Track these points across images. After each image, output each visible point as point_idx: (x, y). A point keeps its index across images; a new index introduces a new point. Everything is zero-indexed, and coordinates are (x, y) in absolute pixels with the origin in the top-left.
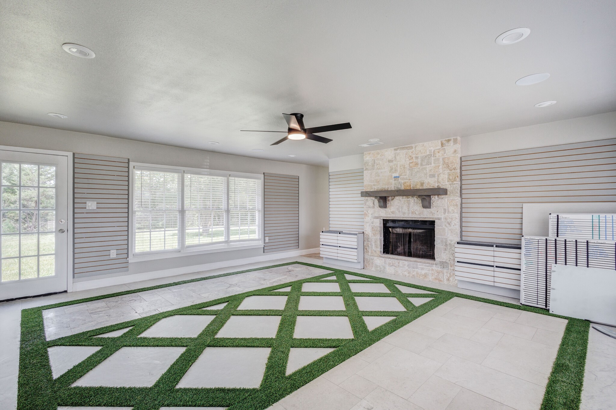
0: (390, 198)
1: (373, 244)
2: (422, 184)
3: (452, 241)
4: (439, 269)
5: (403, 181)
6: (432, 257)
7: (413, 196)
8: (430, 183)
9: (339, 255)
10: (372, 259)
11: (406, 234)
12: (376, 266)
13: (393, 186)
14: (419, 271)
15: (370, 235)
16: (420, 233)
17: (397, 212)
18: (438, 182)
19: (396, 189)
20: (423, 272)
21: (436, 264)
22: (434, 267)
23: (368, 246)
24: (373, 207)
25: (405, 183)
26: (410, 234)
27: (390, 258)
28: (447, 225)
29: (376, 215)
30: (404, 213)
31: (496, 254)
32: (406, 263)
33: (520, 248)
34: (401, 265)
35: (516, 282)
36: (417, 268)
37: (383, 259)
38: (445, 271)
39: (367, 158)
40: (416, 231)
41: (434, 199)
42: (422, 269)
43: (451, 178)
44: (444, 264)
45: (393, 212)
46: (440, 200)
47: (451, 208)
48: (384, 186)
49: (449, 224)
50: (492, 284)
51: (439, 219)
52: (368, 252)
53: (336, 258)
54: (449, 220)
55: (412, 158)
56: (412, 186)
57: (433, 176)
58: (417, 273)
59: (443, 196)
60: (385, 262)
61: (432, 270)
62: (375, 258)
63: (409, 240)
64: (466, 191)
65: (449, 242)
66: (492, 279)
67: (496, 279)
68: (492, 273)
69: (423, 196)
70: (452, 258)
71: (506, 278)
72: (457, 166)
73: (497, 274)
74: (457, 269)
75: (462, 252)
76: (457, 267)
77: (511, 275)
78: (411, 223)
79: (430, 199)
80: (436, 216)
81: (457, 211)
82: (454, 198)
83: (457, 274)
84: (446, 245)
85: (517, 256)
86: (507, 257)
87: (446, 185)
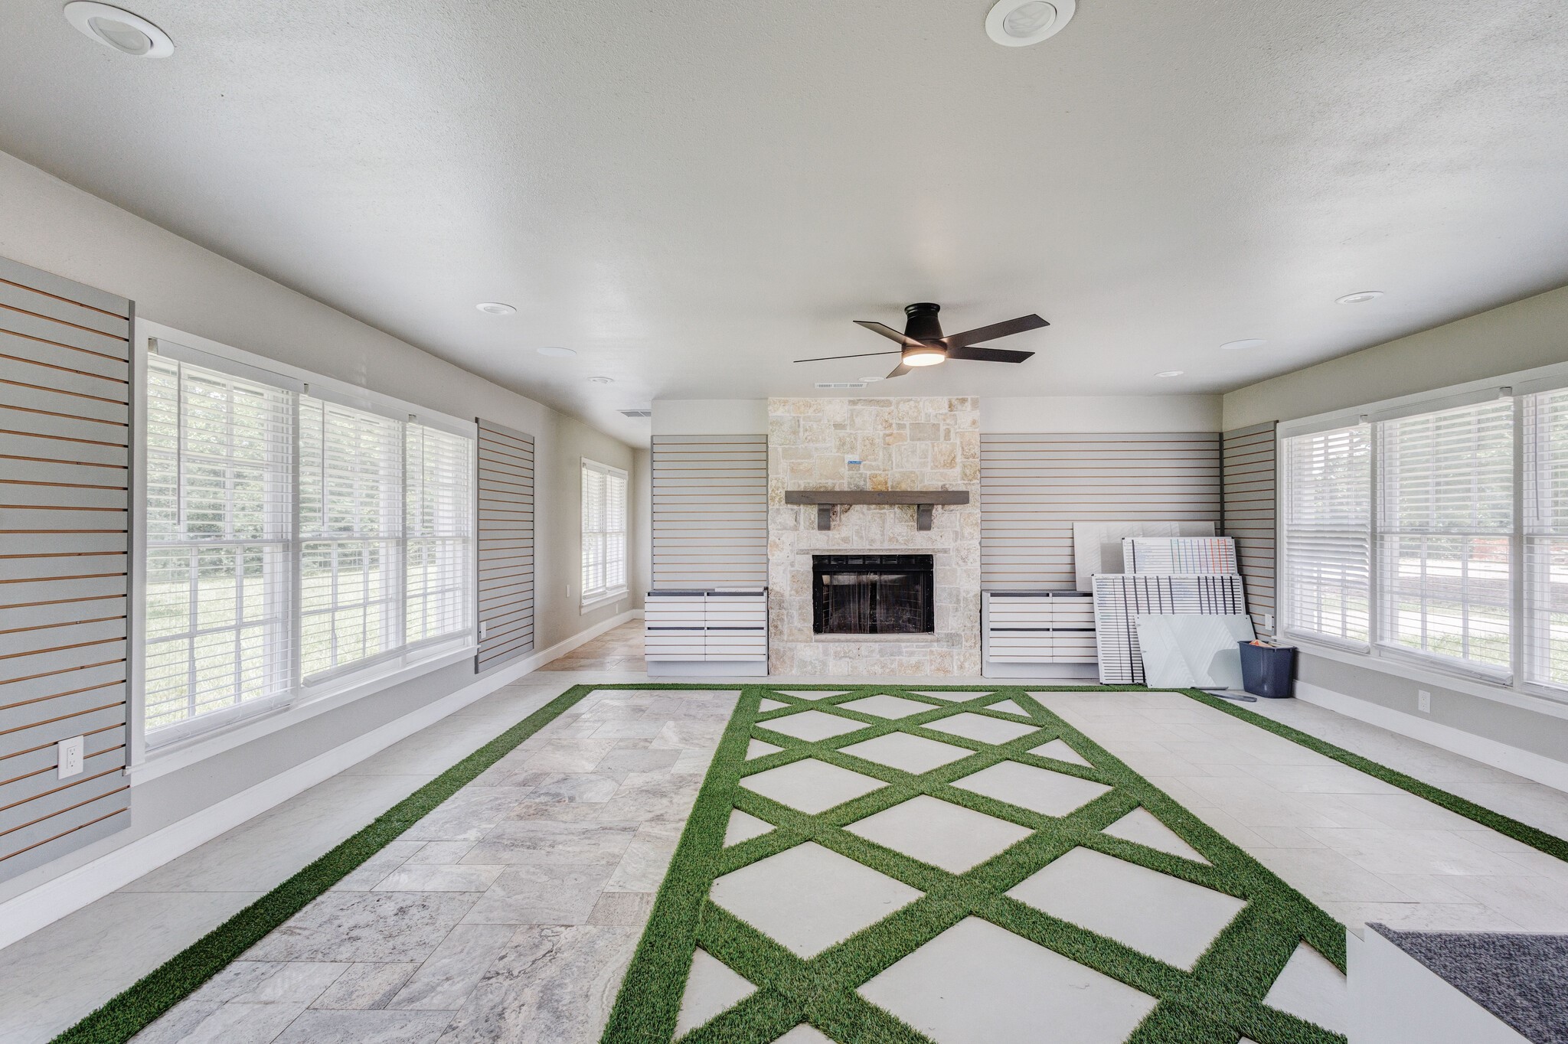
0: (838, 508)
1: (795, 613)
2: (911, 482)
3: (968, 593)
4: (945, 649)
5: (868, 473)
6: (928, 626)
7: (892, 504)
8: (931, 480)
9: (709, 650)
10: (790, 649)
11: (865, 586)
12: (803, 664)
13: (845, 482)
14: (904, 659)
15: (787, 594)
16: (891, 581)
17: (855, 538)
18: (945, 479)
19: (853, 488)
20: (913, 660)
21: (938, 641)
22: (935, 647)
23: (782, 620)
24: (796, 528)
25: (876, 476)
26: (874, 585)
27: (839, 641)
28: (960, 562)
29: (804, 545)
30: (873, 541)
31: (1056, 608)
32: (876, 646)
33: (1090, 595)
34: (864, 652)
35: (1090, 652)
36: (900, 653)
37: (820, 645)
38: (955, 651)
39: (779, 413)
40: (887, 578)
41: (937, 511)
42: (911, 654)
43: (967, 472)
44: (953, 639)
45: (846, 540)
46: (946, 514)
47: (967, 531)
48: (823, 481)
49: (964, 560)
50: (1049, 660)
51: (945, 551)
52: (781, 633)
53: (702, 658)
54: (964, 553)
55: (891, 425)
56: (889, 484)
58: (901, 665)
59: (952, 507)
60: (826, 653)
61: (931, 652)
62: (800, 646)
63: (873, 598)
64: (986, 499)
65: (963, 594)
66: (1049, 651)
67: (1057, 651)
68: (1049, 642)
69: (919, 505)
70: (969, 625)
71: (1071, 648)
72: (977, 450)
73: (1056, 642)
74: (993, 642)
75: (1000, 611)
76: (992, 640)
77: (1078, 640)
78: (878, 562)
79: (930, 511)
80: (939, 546)
81: (977, 535)
82: (972, 511)
83: (993, 651)
84: (958, 601)
85: (1086, 608)
86: (1071, 611)
87: (959, 485)
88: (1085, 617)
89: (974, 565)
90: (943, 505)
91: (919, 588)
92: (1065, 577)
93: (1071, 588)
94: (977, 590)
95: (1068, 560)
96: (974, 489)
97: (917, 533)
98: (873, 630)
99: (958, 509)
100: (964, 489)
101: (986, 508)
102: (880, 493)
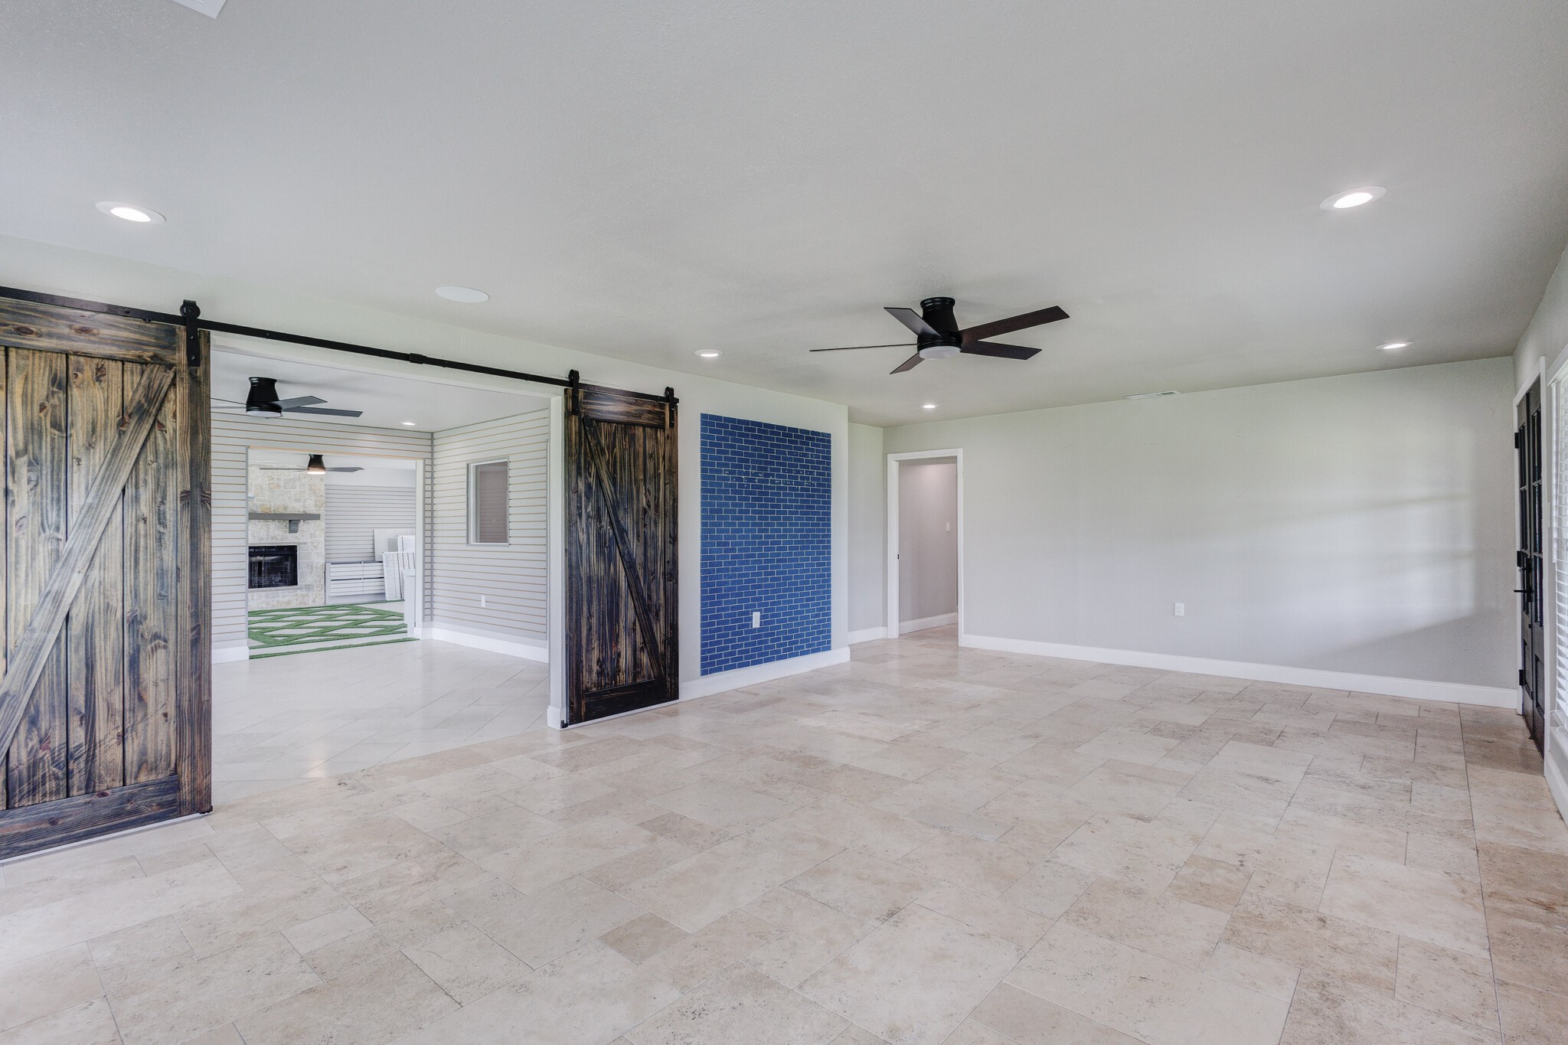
2: (285, 508)
3: (318, 564)
4: (304, 593)
5: (259, 503)
6: (294, 582)
7: (273, 520)
8: (295, 507)
11: (255, 563)
14: (280, 599)
16: (273, 560)
18: (305, 507)
19: (249, 511)
20: (286, 599)
21: (300, 589)
22: (299, 592)
25: (263, 505)
26: (260, 562)
28: (313, 548)
30: (261, 539)
31: (365, 568)
32: (263, 594)
33: (382, 562)
34: (255, 597)
35: (382, 588)
36: (278, 596)
38: (310, 593)
40: (267, 558)
41: (301, 523)
42: (284, 596)
43: (318, 504)
44: (308, 587)
46: (306, 525)
47: (317, 533)
49: (315, 548)
50: (362, 593)
51: (305, 543)
54: (316, 544)
55: (273, 479)
56: (272, 509)
57: (298, 500)
58: (278, 602)
59: (310, 521)
61: (297, 595)
63: (260, 569)
64: (328, 517)
65: (315, 565)
66: (361, 589)
67: (365, 589)
68: (361, 585)
69: (290, 521)
70: (318, 580)
71: (372, 587)
72: (323, 493)
73: (365, 584)
74: (332, 586)
75: (335, 571)
76: (331, 585)
77: (377, 582)
78: (264, 550)
79: (297, 524)
80: (301, 541)
81: (323, 535)
82: (321, 524)
83: (332, 591)
84: (312, 568)
85: (380, 568)
86: (373, 569)
87: (313, 510)
88: (379, 572)
89: (322, 550)
90: (304, 520)
91: (289, 563)
92: (371, 555)
93: (373, 559)
94: (323, 562)
95: (371, 546)
96: (322, 512)
97: (288, 534)
98: (260, 586)
99: (312, 523)
100: (315, 513)
101: (328, 522)
102: (269, 514)
